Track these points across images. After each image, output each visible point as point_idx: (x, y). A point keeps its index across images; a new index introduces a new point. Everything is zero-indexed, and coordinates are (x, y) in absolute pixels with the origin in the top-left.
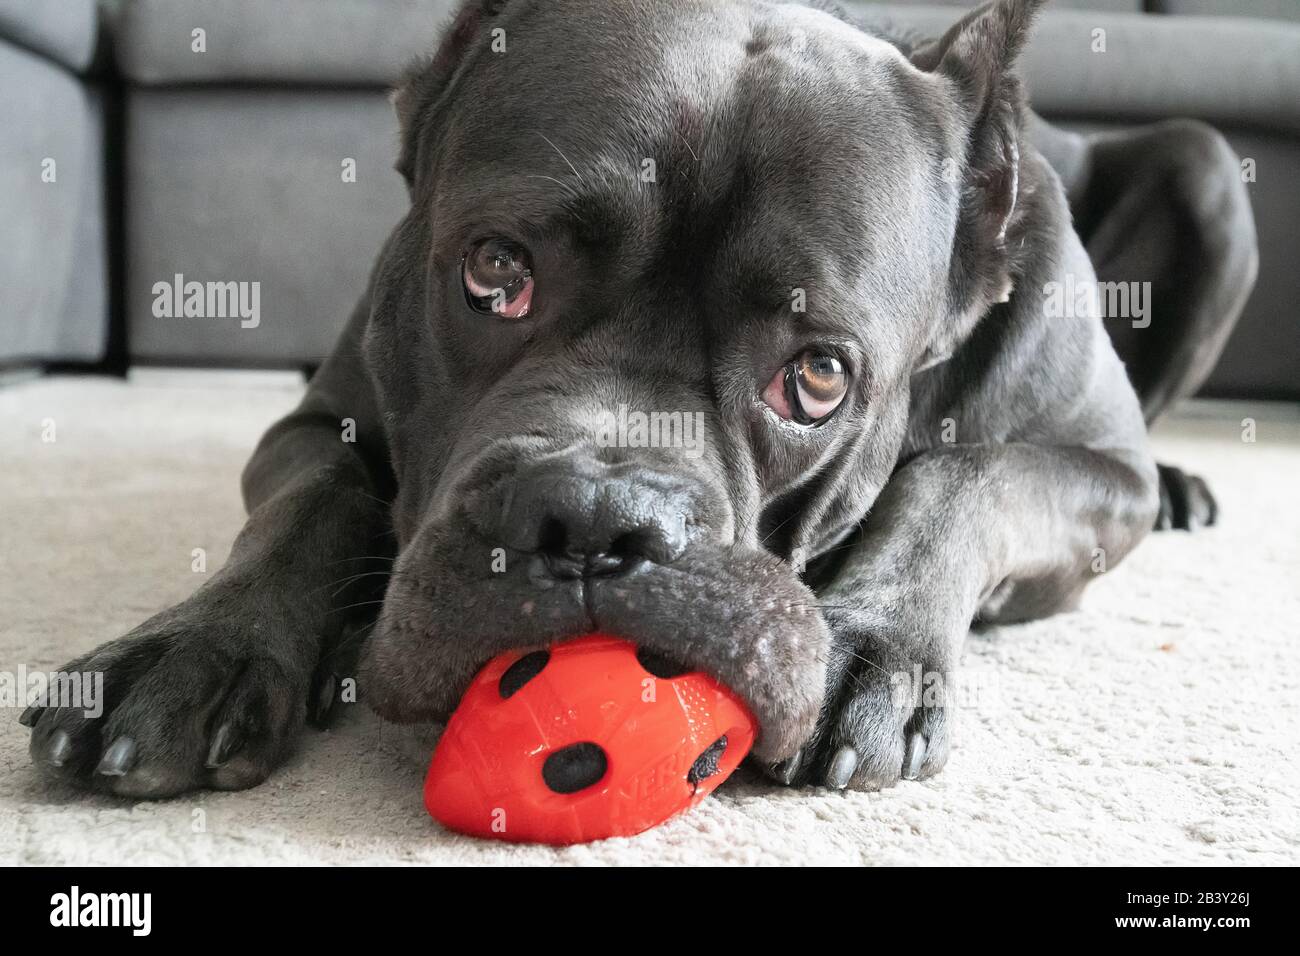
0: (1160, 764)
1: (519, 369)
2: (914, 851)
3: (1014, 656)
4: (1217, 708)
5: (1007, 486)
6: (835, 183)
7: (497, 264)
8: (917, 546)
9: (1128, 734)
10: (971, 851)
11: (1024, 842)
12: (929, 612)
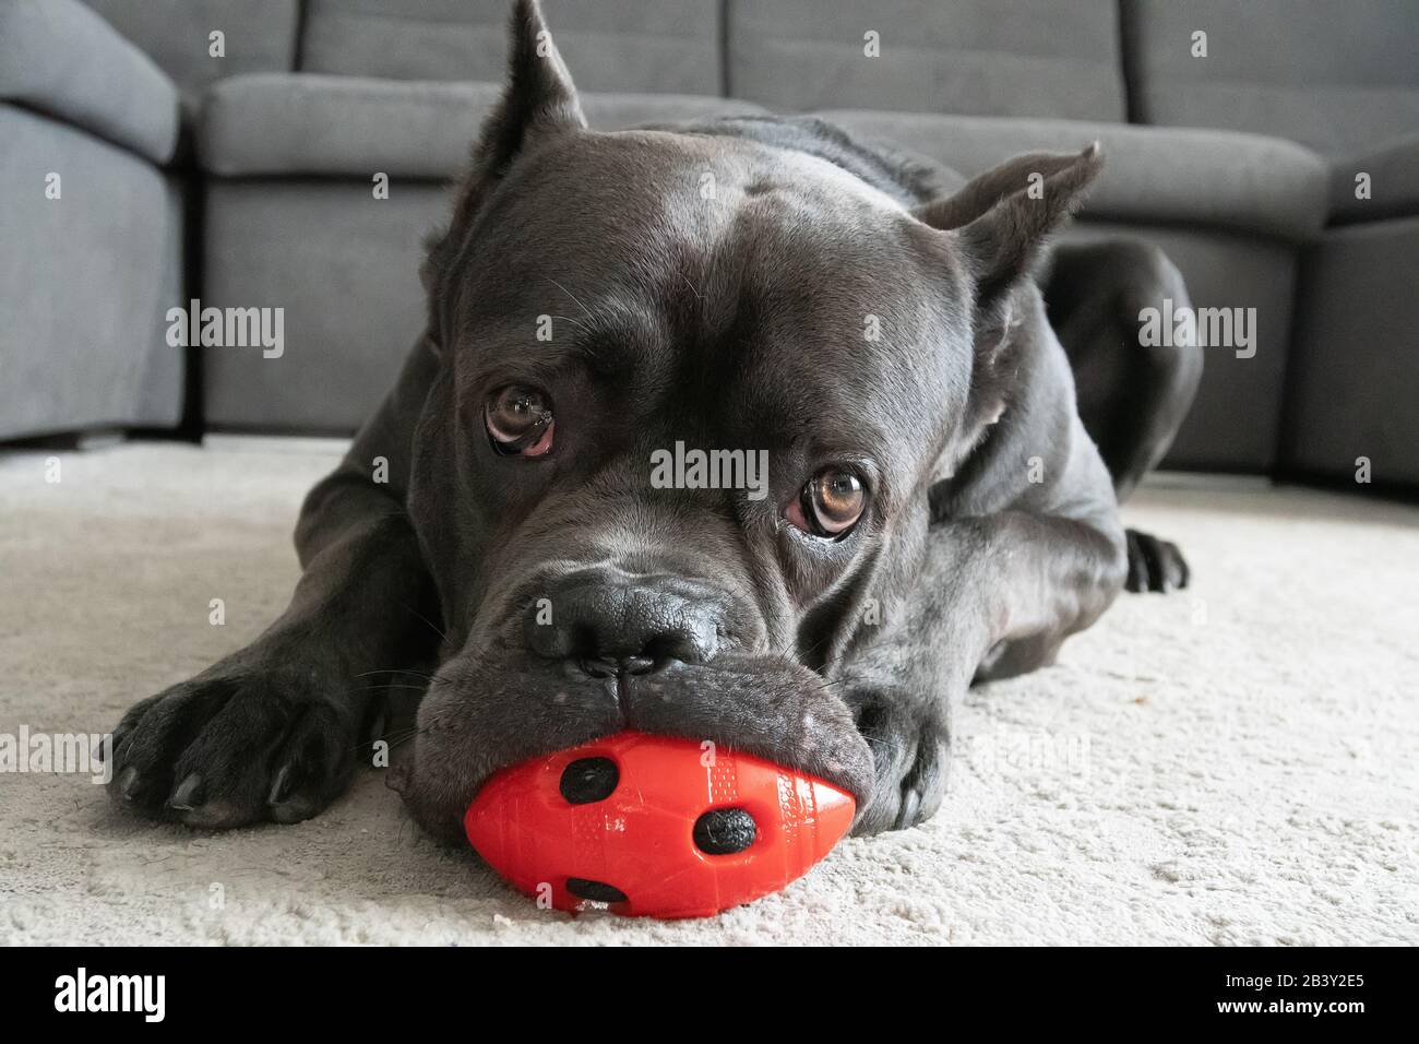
0: (1130, 809)
1: (542, 508)
2: (903, 888)
3: (1002, 707)
4: (1183, 757)
5: (1011, 554)
6: (839, 311)
7: (517, 408)
8: (928, 610)
9: (1103, 780)
10: (957, 889)
11: (1005, 881)
12: (934, 674)
